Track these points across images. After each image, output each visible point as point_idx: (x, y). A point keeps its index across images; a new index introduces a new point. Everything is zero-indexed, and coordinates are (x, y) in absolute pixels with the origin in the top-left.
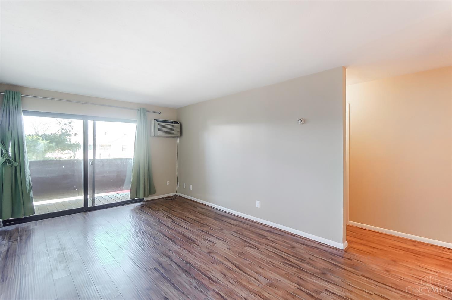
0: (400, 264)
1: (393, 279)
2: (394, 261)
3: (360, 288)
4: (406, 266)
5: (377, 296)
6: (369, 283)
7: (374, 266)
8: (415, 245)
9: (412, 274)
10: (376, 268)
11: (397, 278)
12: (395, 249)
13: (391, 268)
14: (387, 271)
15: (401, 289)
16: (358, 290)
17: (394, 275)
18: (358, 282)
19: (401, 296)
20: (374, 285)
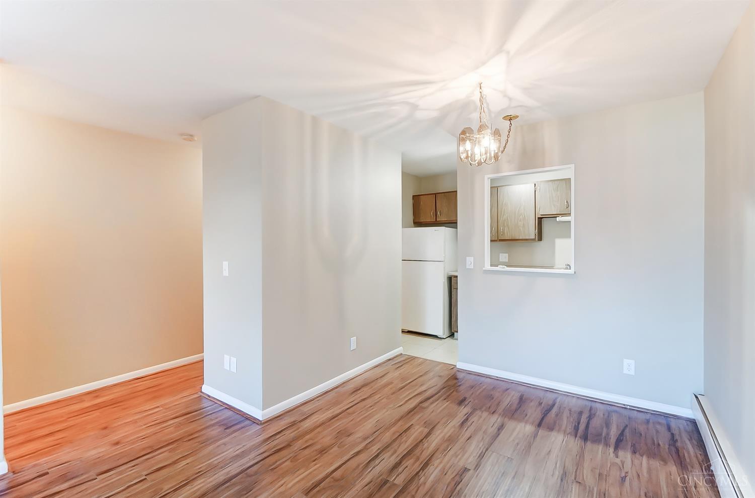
0: (116, 427)
1: (137, 445)
2: (105, 428)
3: (122, 488)
4: (125, 423)
5: (151, 475)
6: (121, 473)
7: (93, 452)
8: (97, 397)
9: (144, 425)
10: (100, 453)
11: (137, 441)
12: (84, 415)
13: (115, 437)
14: (117, 443)
15: (159, 447)
16: (124, 492)
17: (129, 441)
18: (108, 485)
19: (169, 452)
20: (130, 469)
